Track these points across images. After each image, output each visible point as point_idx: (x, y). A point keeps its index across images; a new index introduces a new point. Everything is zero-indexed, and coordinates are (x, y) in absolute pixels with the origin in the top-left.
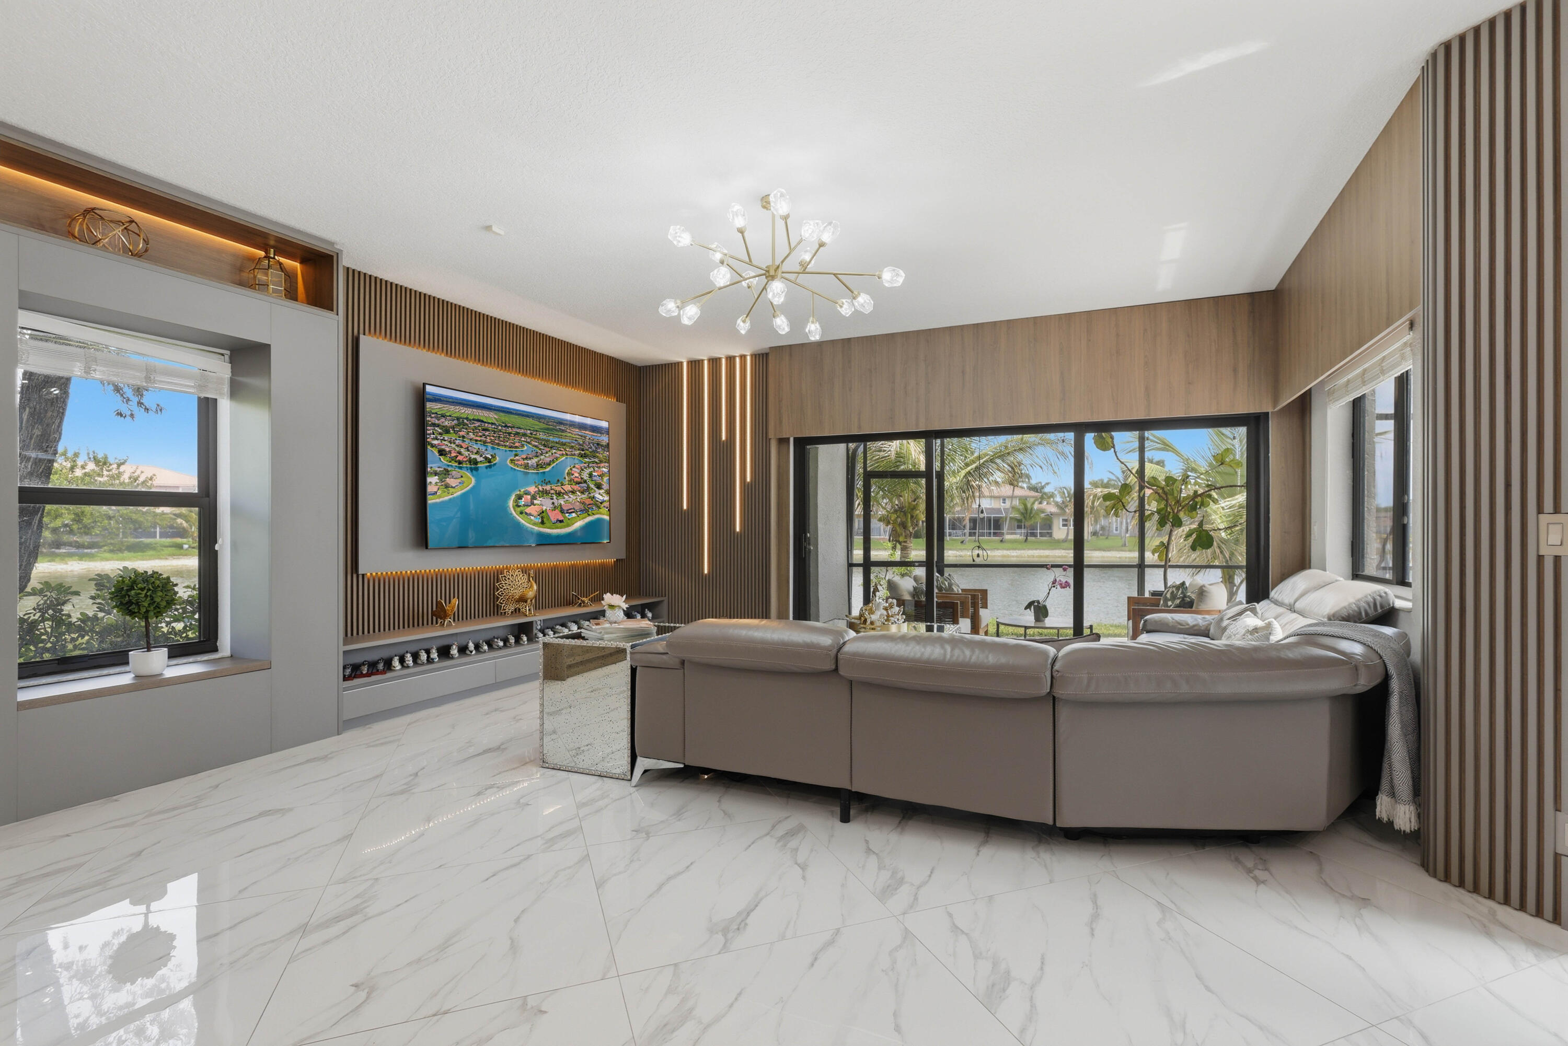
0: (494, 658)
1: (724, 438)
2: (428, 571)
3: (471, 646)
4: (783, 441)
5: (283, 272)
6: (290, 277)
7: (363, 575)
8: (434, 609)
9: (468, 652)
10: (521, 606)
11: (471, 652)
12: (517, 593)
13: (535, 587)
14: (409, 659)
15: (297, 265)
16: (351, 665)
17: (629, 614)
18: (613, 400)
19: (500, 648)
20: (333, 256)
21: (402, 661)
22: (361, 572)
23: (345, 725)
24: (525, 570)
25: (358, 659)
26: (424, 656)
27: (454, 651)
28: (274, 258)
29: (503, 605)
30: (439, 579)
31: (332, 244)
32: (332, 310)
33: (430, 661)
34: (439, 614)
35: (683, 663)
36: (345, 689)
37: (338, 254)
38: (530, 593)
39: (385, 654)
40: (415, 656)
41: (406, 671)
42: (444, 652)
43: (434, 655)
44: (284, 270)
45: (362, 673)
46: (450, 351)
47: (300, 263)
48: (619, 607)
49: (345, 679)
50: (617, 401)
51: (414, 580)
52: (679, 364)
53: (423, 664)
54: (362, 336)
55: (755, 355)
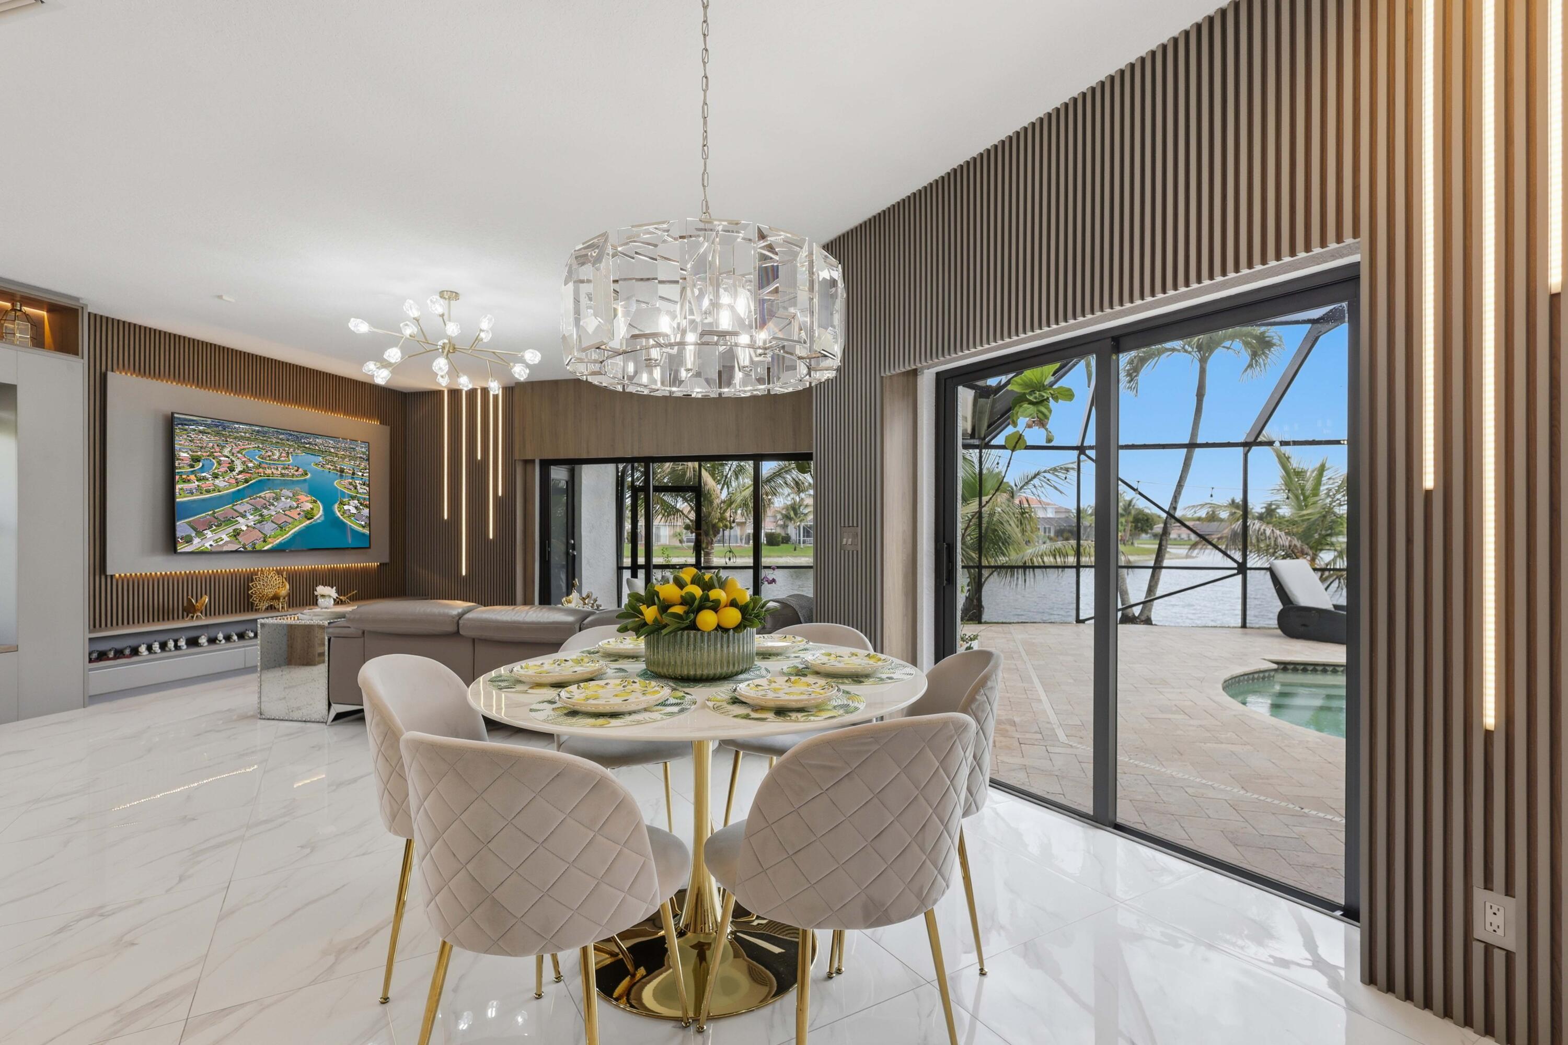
0: (244, 647)
1: (479, 458)
2: (178, 573)
3: (220, 636)
4: (528, 462)
5: (29, 322)
6: (36, 324)
7: (112, 576)
8: (185, 604)
9: (218, 642)
10: (274, 603)
11: (220, 641)
12: (270, 592)
13: (288, 586)
14: (156, 647)
15: (44, 314)
16: (97, 651)
17: (337, 602)
18: (376, 423)
19: (251, 638)
20: (78, 310)
21: (150, 648)
22: (109, 573)
23: (93, 699)
24: (279, 573)
25: (103, 647)
26: (171, 644)
27: (203, 640)
28: (20, 310)
29: (256, 603)
30: (190, 579)
31: (77, 299)
32: (77, 354)
33: (177, 647)
34: (189, 610)
35: (363, 633)
36: (90, 670)
37: (82, 308)
38: (283, 592)
39: (132, 642)
40: (163, 646)
41: (152, 656)
42: (193, 642)
43: (182, 643)
44: (30, 319)
45: (108, 657)
46: (200, 382)
47: (47, 312)
48: (330, 596)
49: (91, 661)
50: (380, 423)
51: (165, 580)
52: (439, 393)
53: (170, 650)
54: (110, 374)
55: (506, 388)
